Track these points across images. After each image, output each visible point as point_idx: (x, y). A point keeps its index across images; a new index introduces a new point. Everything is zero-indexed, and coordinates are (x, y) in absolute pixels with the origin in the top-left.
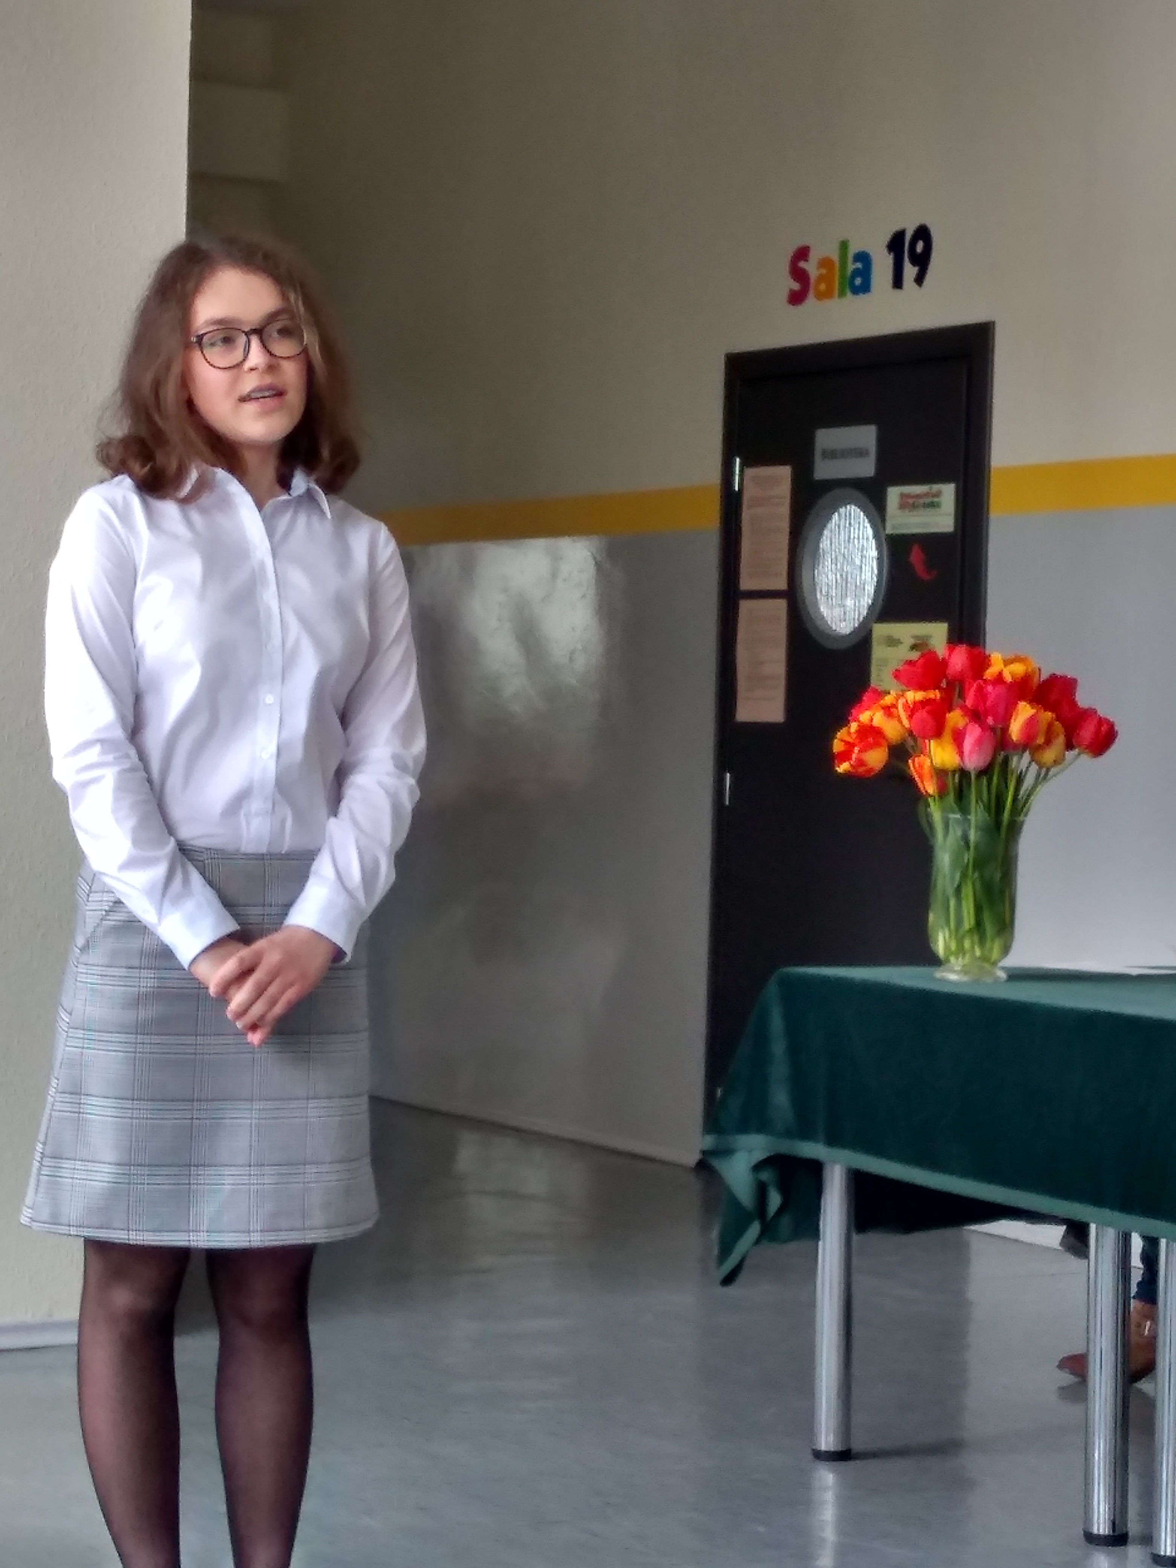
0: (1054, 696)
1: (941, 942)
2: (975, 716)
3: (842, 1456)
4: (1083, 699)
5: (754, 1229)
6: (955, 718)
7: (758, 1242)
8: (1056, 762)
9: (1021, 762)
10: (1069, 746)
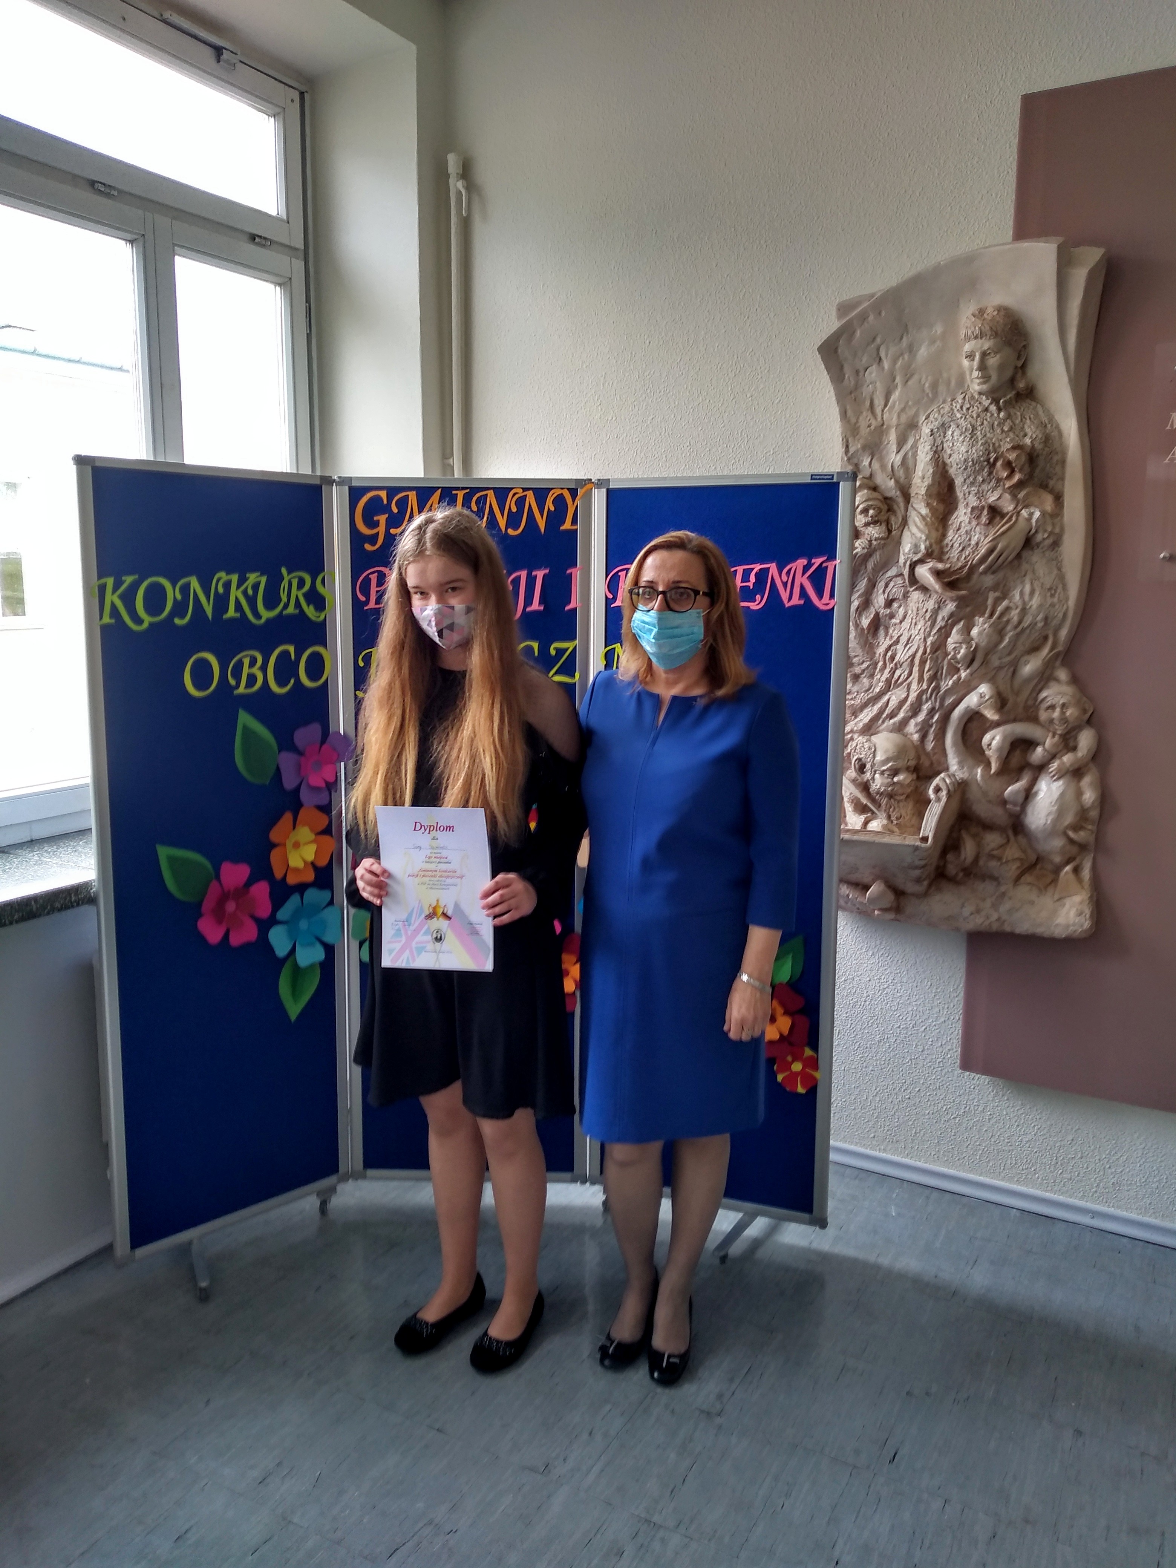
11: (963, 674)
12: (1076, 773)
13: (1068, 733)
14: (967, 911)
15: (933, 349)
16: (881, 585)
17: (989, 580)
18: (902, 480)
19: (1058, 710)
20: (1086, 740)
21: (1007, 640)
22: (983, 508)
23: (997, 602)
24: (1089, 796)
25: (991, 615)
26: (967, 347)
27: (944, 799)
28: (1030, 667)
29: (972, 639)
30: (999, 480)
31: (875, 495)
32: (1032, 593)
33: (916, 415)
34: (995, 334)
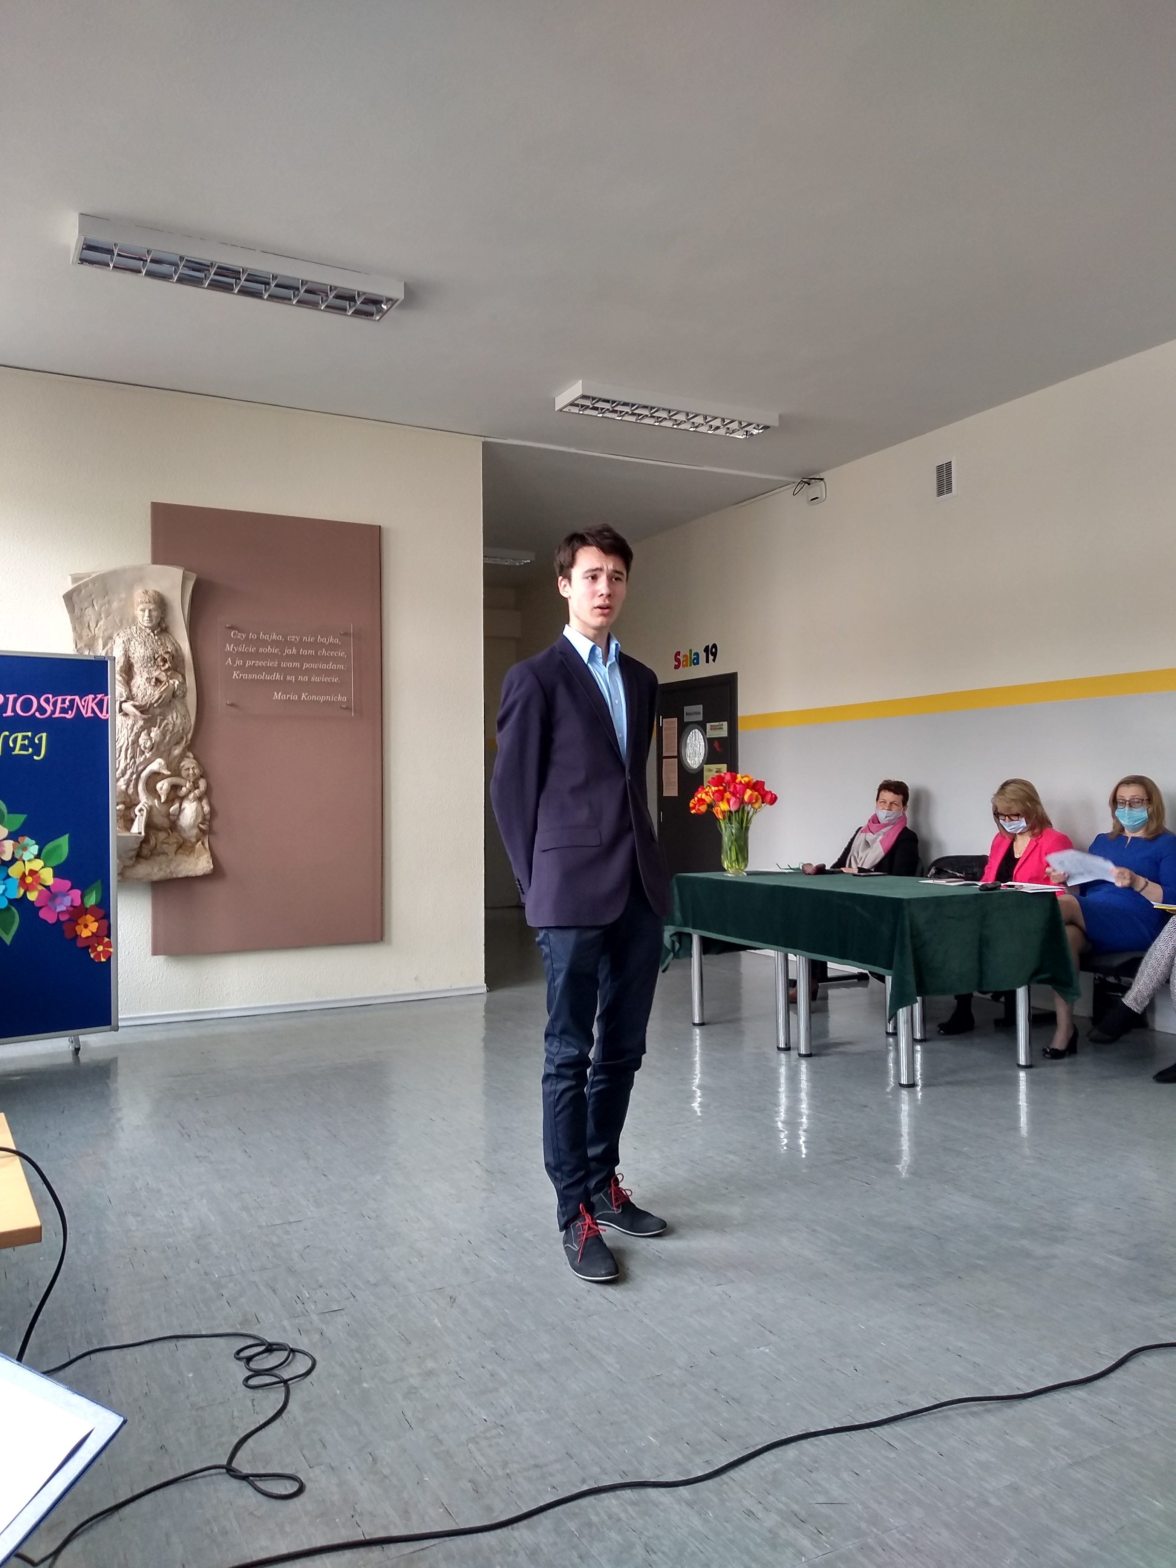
0: (758, 787)
1: (726, 865)
2: (734, 794)
3: (702, 1024)
4: (767, 788)
5: (672, 955)
6: (727, 795)
7: (673, 959)
8: (759, 808)
9: (748, 808)
10: (763, 802)
11: (147, 755)
12: (199, 799)
13: (195, 781)
14: (156, 870)
15: (121, 604)
17: (158, 711)
19: (191, 770)
20: (202, 784)
21: (167, 738)
22: (152, 678)
23: (162, 721)
24: (206, 808)
25: (159, 727)
26: (142, 606)
27: (145, 814)
28: (177, 752)
29: (152, 738)
30: (158, 666)
32: (176, 717)
34: (155, 603)
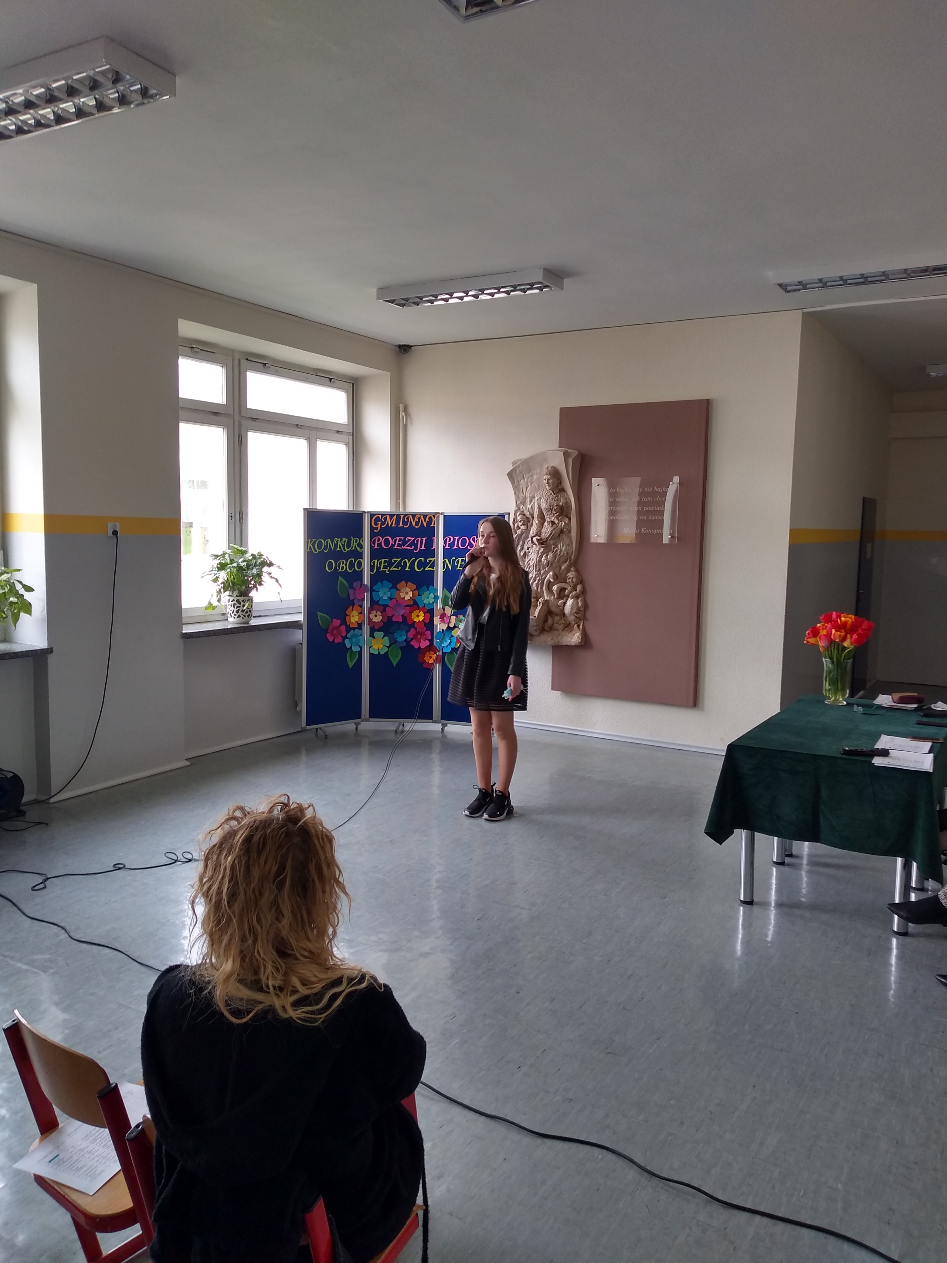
11: (546, 569)
12: (577, 597)
13: (575, 586)
15: (537, 476)
16: (526, 543)
17: (552, 542)
18: (531, 512)
19: (572, 579)
20: (579, 588)
21: (557, 559)
22: (550, 522)
23: (554, 548)
24: (580, 604)
25: (553, 552)
26: (545, 477)
27: (541, 605)
28: (563, 567)
29: (548, 559)
30: (554, 514)
31: (524, 516)
32: (563, 546)
33: (534, 494)
34: (551, 474)
